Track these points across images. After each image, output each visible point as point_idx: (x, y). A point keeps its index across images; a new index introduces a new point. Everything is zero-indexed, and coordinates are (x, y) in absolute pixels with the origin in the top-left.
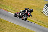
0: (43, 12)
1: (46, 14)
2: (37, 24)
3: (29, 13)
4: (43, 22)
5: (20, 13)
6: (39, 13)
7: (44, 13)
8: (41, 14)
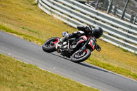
0: (36, 4)
1: (46, 8)
2: (22, 37)
3: (92, 41)
4: (36, 33)
5: (64, 41)
6: (27, 6)
7: (39, 6)
8: (30, 10)
